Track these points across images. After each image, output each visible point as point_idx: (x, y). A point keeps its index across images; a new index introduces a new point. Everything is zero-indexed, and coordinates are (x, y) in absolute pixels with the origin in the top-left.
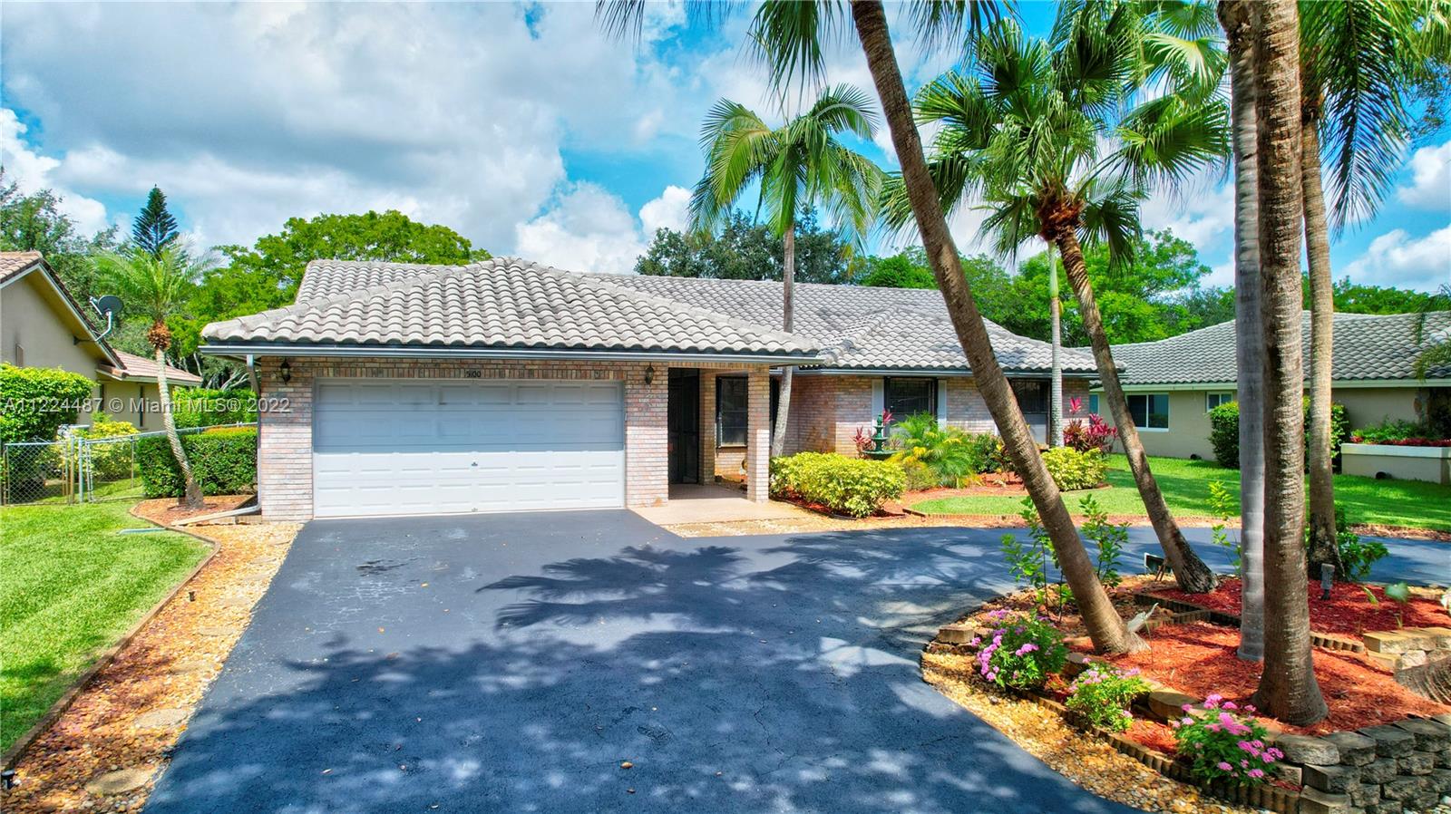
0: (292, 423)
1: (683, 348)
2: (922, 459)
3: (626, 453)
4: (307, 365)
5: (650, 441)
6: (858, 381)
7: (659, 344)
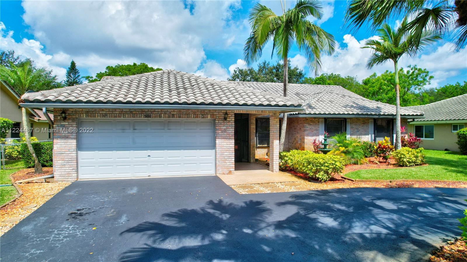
0: (67, 138)
1: (240, 104)
2: (343, 152)
3: (216, 151)
4: (74, 112)
5: (226, 146)
6: (314, 120)
7: (230, 102)
